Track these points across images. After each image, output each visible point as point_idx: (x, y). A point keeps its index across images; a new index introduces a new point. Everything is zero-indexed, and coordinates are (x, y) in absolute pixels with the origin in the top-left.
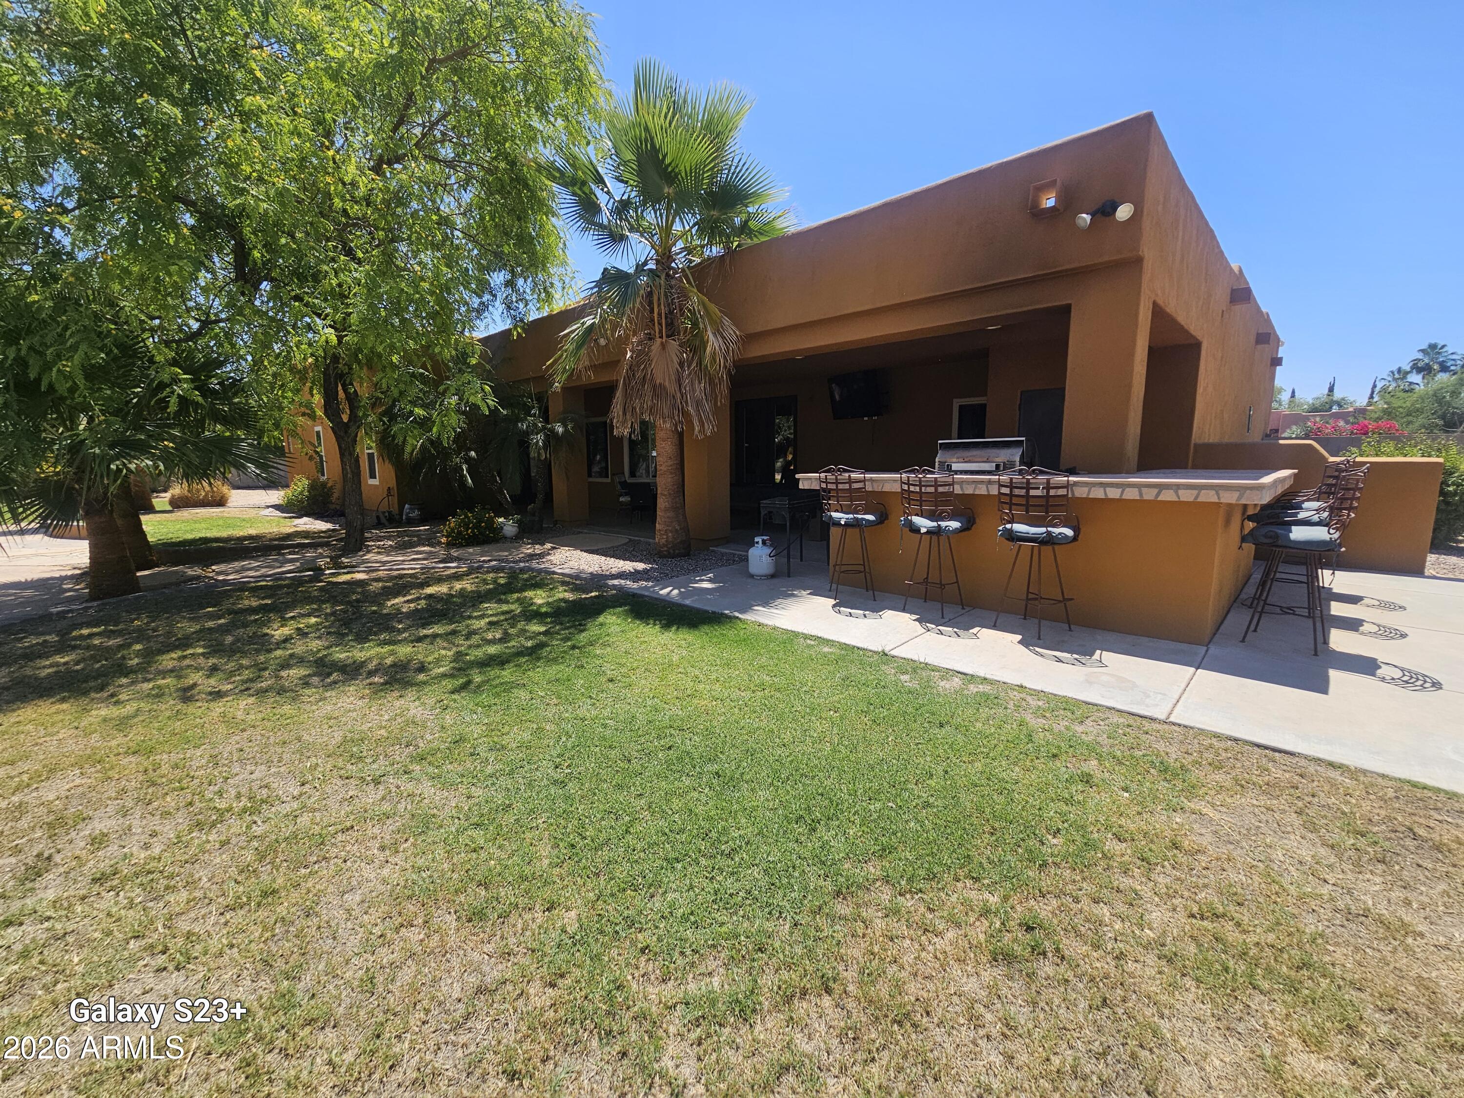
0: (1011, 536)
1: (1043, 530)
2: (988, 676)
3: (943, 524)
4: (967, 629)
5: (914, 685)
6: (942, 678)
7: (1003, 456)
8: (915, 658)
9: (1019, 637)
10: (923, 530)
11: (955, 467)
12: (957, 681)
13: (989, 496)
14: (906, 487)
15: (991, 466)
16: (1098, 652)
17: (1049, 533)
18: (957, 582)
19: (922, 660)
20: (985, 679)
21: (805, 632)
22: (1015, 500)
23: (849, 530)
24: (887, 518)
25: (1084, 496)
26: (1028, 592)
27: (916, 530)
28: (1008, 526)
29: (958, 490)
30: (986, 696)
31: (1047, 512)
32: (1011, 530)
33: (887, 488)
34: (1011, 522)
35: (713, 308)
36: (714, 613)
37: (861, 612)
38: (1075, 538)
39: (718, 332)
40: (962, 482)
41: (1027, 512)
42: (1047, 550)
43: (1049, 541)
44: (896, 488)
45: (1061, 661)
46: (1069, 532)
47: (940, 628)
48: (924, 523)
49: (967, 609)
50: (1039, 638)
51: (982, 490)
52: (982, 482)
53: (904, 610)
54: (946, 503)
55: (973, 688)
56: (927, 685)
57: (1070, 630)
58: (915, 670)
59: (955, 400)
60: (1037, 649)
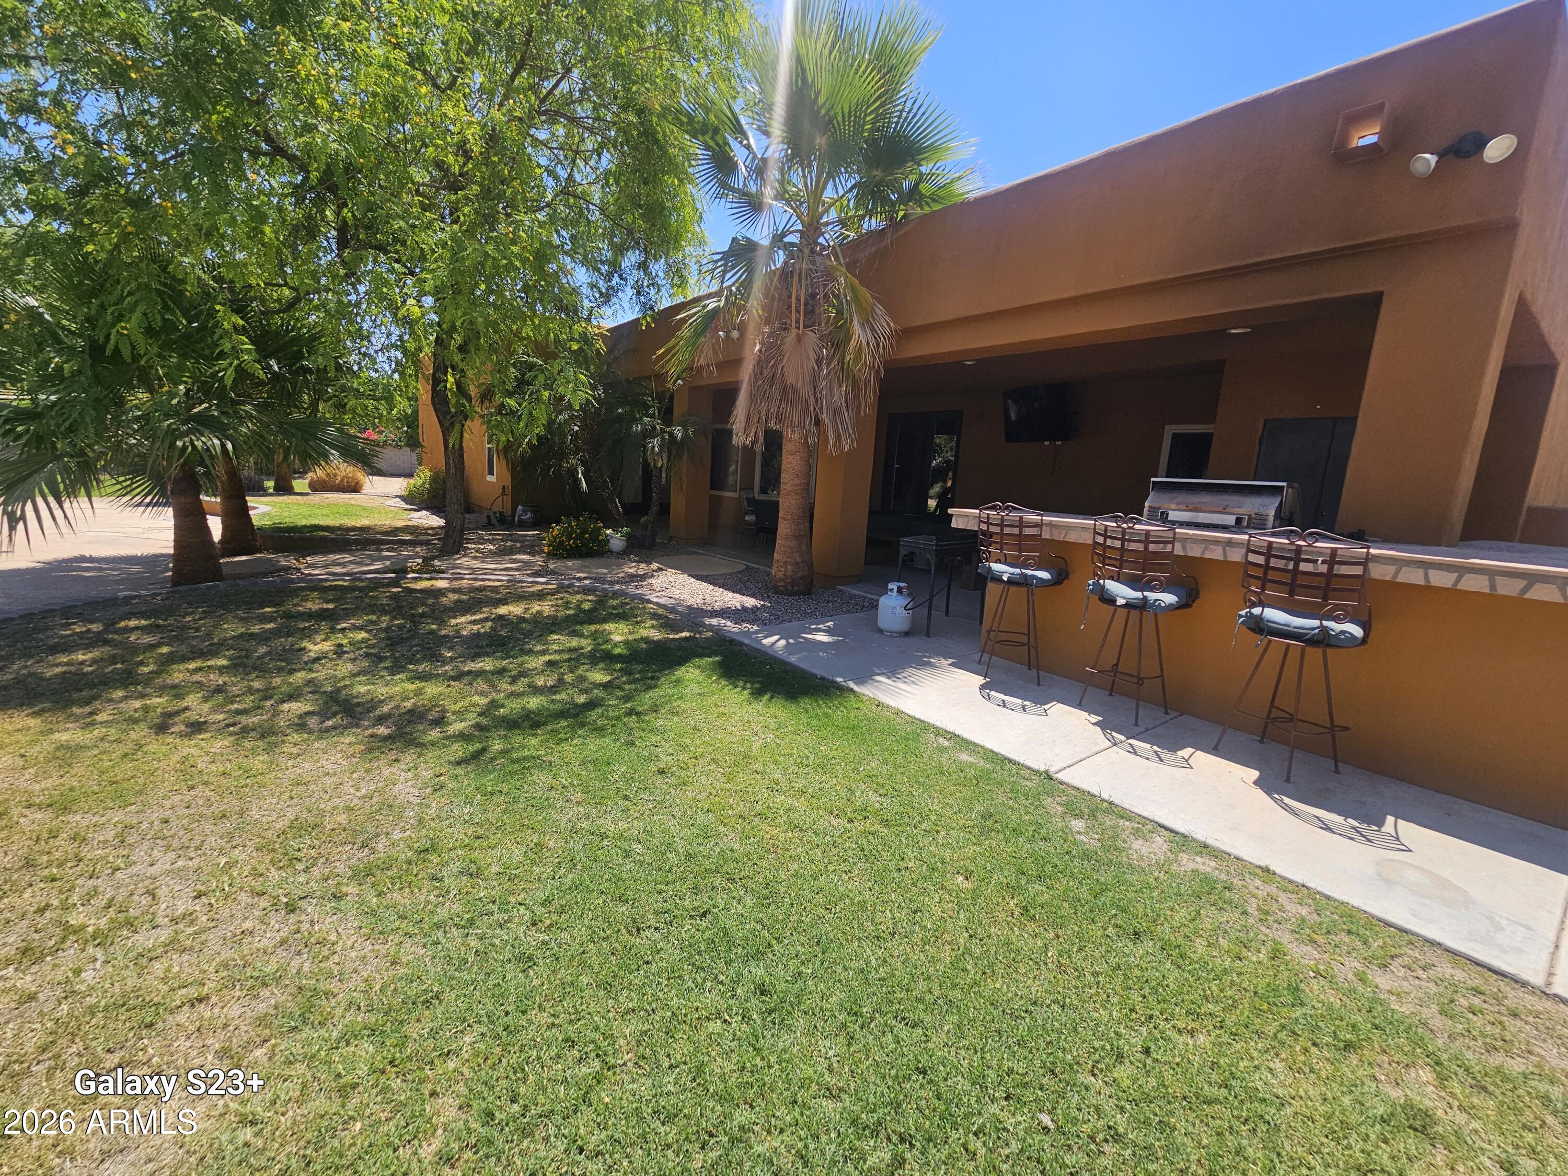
0: (1259, 626)
1: (1315, 623)
2: (1210, 842)
3: (1152, 596)
4: (1173, 747)
5: (1090, 841)
6: (1137, 833)
7: (1250, 506)
8: (1094, 790)
9: (1255, 774)
10: (1120, 602)
11: (1173, 515)
12: (1159, 842)
13: (1225, 564)
14: (1100, 540)
15: (1230, 520)
16: (1390, 819)
17: (1324, 630)
18: (1162, 676)
19: (1105, 796)
20: (1206, 846)
21: (938, 724)
22: (1271, 575)
23: (1013, 589)
24: (1067, 577)
25: (1388, 578)
26: (1272, 705)
27: (1110, 600)
28: (1257, 611)
29: (1178, 550)
30: (1209, 883)
31: (1325, 598)
32: (1260, 618)
33: (1072, 537)
34: (1262, 604)
35: (865, 293)
36: (823, 679)
37: (1019, 701)
38: (1364, 641)
39: (867, 323)
40: (1185, 540)
41: (1292, 594)
42: (1315, 654)
43: (1323, 640)
44: (1087, 538)
45: (1327, 828)
46: (1357, 631)
47: (1132, 741)
48: (1122, 592)
49: (1173, 714)
50: (1288, 780)
51: (1216, 554)
52: (1216, 542)
53: (1079, 705)
54: (1161, 568)
55: (1189, 862)
56: (1112, 844)
57: (1337, 771)
58: (1093, 815)
59: (1167, 428)
60: (1287, 800)
